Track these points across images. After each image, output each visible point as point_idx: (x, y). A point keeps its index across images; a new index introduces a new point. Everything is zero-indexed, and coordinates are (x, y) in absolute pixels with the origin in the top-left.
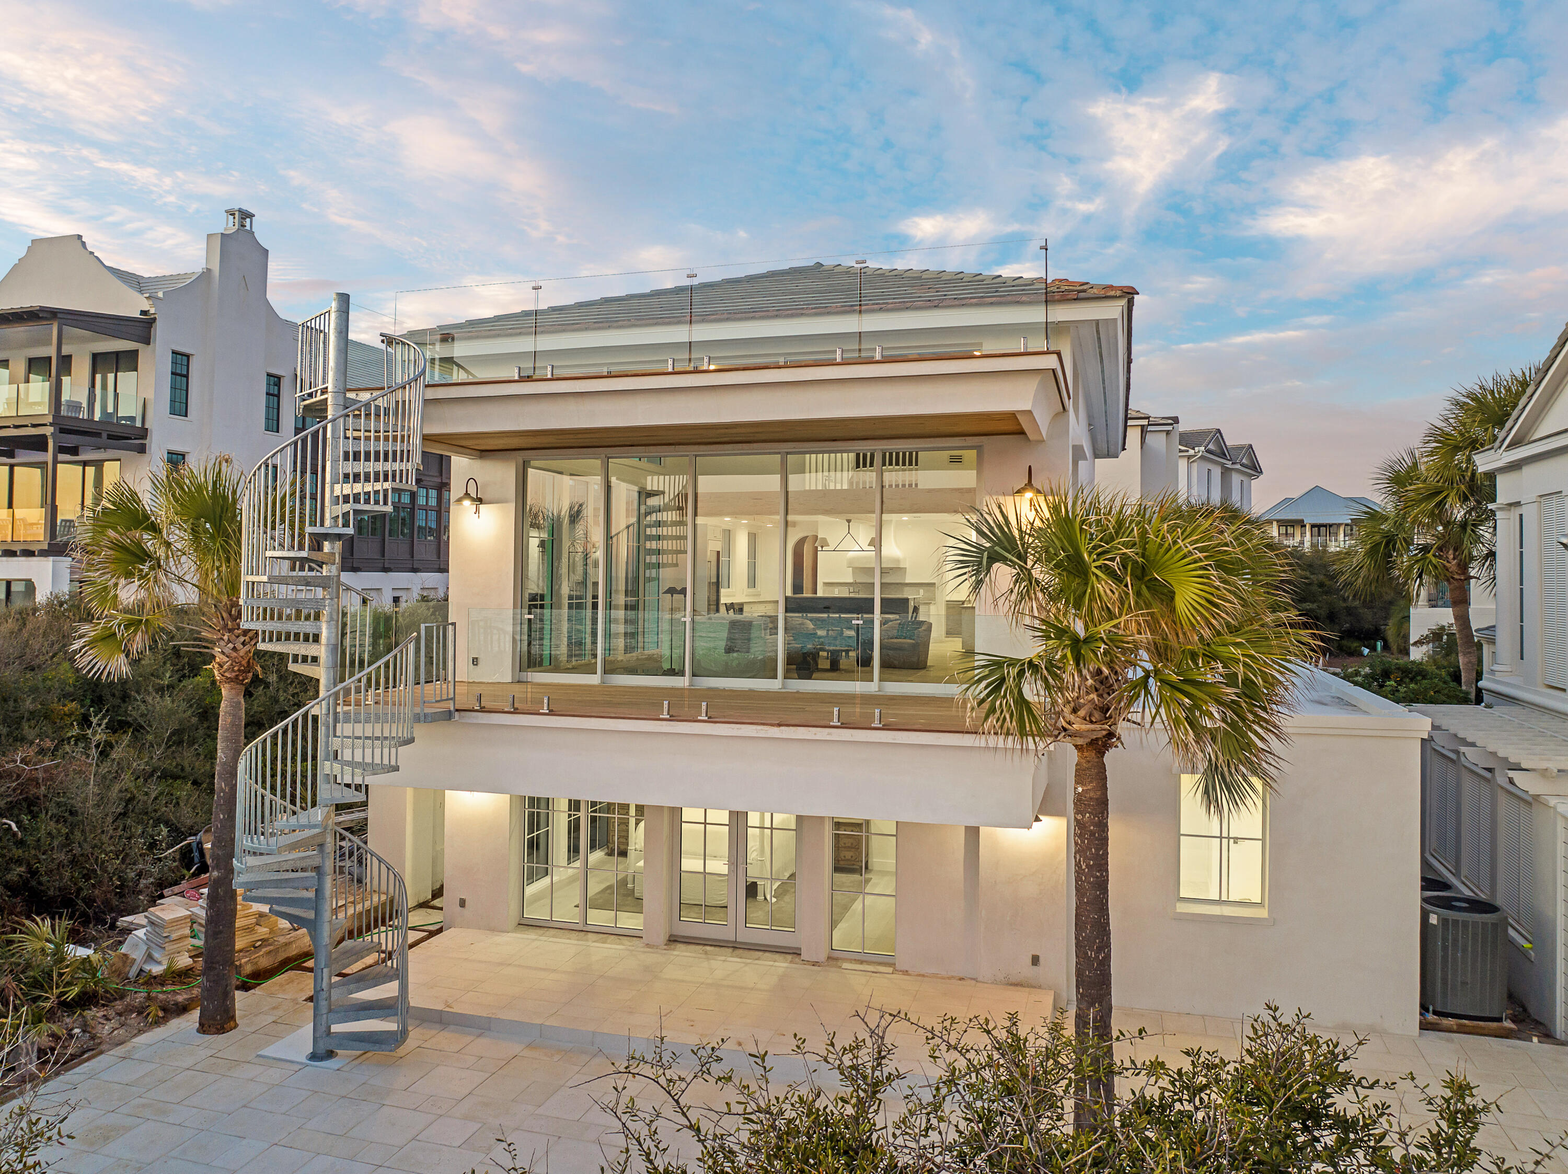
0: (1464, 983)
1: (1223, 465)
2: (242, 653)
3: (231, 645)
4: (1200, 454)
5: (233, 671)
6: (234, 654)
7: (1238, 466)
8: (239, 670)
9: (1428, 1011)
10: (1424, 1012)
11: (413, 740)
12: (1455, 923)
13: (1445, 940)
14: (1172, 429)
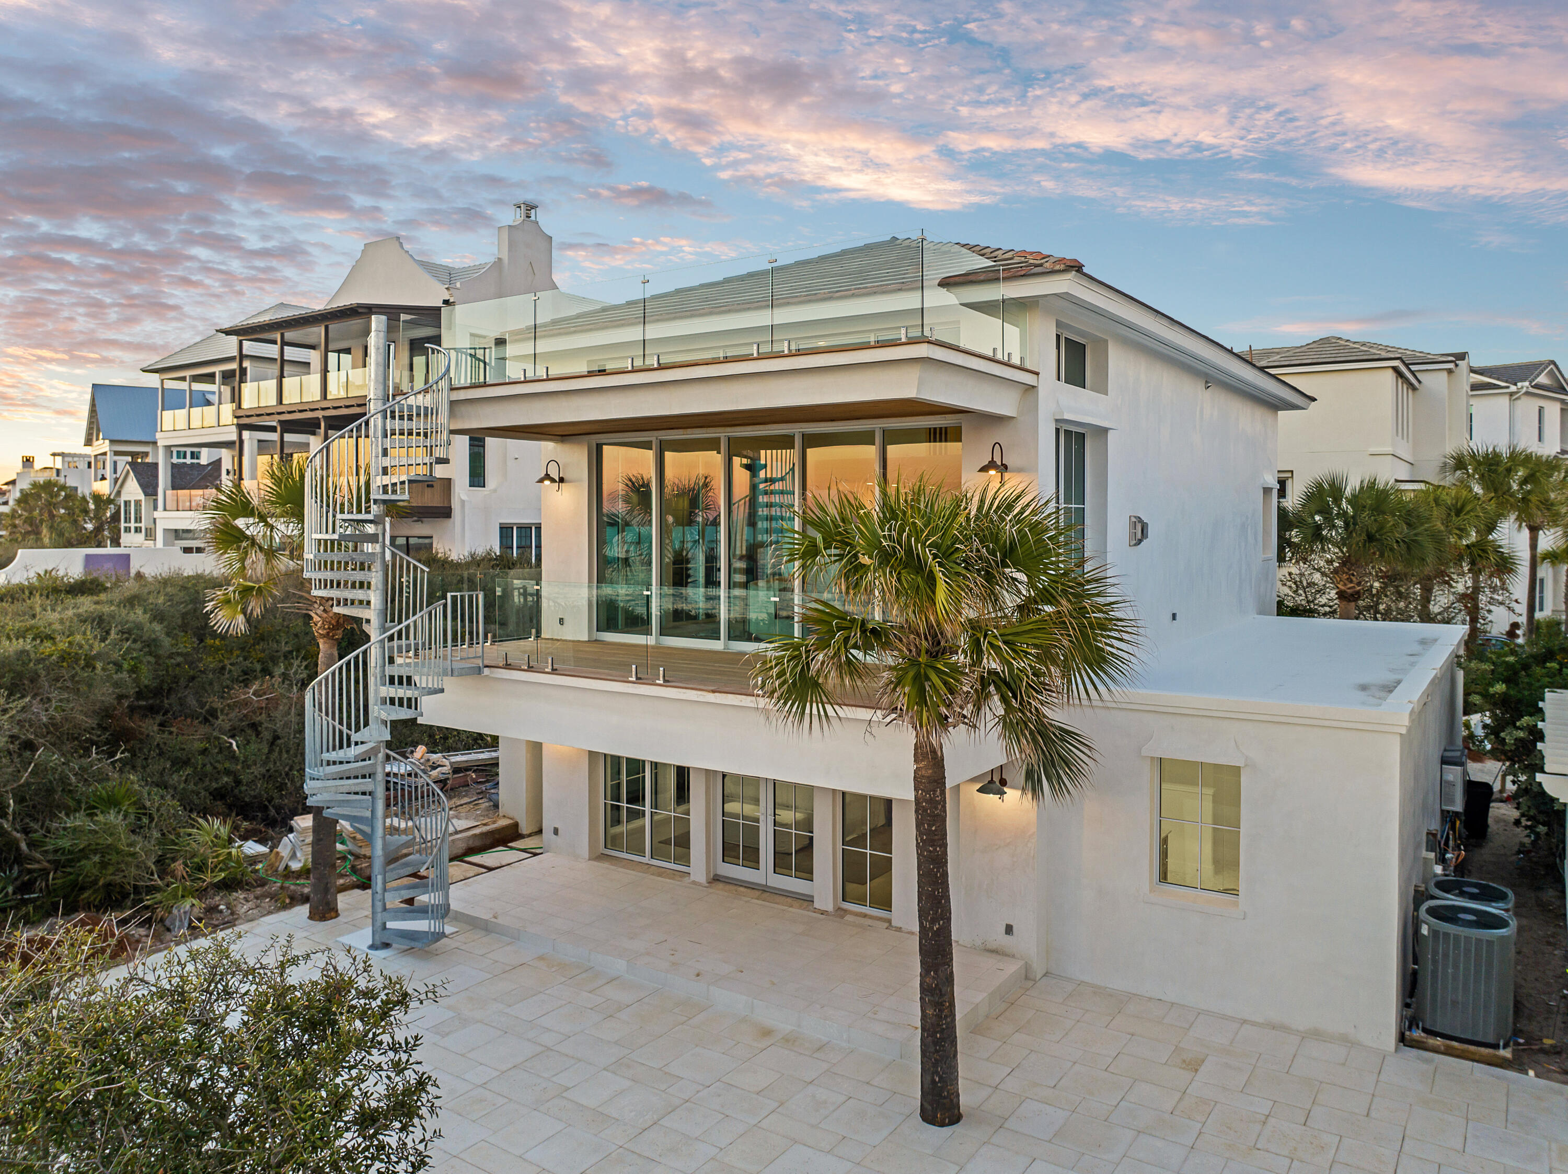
0: (1455, 1003)
1: (1562, 401)
2: (330, 616)
3: (321, 609)
4: (1524, 390)
5: (324, 629)
6: (325, 615)
8: (329, 628)
9: (1418, 1027)
10: (1414, 1027)
11: (442, 691)
12: (1447, 935)
13: (1435, 953)
14: (1457, 365)
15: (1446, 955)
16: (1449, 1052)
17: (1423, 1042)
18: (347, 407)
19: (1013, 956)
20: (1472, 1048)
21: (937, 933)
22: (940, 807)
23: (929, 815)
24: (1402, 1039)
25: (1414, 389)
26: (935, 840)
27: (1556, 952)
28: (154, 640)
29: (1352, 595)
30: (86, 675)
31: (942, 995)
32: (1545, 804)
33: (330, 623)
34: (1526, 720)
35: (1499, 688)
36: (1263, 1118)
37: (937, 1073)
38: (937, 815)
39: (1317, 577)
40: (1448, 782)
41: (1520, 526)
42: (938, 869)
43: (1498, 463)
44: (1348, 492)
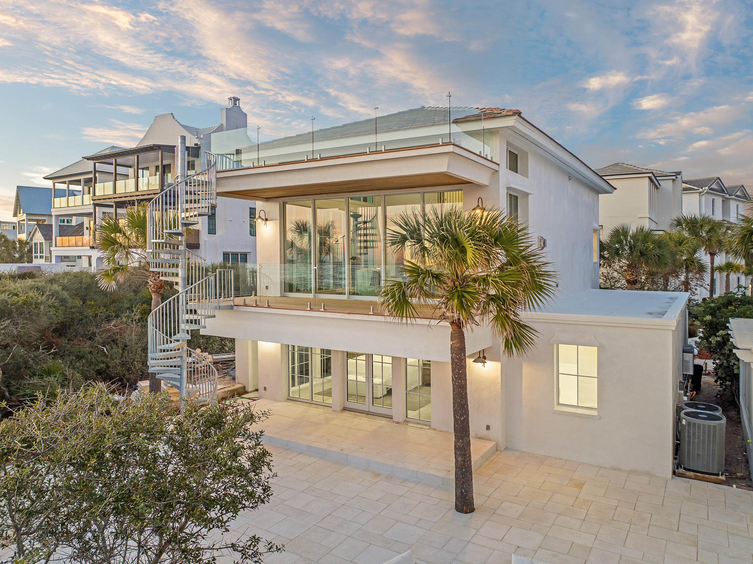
0: (698, 455)
1: (723, 197)
2: (158, 281)
3: (153, 278)
4: (706, 191)
5: (155, 288)
6: (155, 282)
7: (733, 197)
8: (157, 288)
9: (681, 468)
10: (679, 468)
11: (214, 316)
12: (694, 424)
13: (689, 432)
14: (677, 178)
15: (694, 434)
16: (696, 478)
17: (684, 474)
18: (148, 195)
19: (490, 440)
20: (707, 476)
21: (463, 422)
22: (463, 362)
23: (458, 365)
24: (674, 473)
25: (657, 188)
26: (461, 377)
27: (738, 437)
28: (64, 299)
29: (633, 281)
30: (36, 311)
31: (465, 451)
32: (730, 371)
33: (157, 285)
34: (721, 332)
35: (708, 318)
36: (615, 507)
37: (463, 488)
38: (462, 365)
39: (615, 274)
40: (686, 361)
41: (706, 253)
42: (463, 391)
43: (697, 223)
44: (631, 233)
